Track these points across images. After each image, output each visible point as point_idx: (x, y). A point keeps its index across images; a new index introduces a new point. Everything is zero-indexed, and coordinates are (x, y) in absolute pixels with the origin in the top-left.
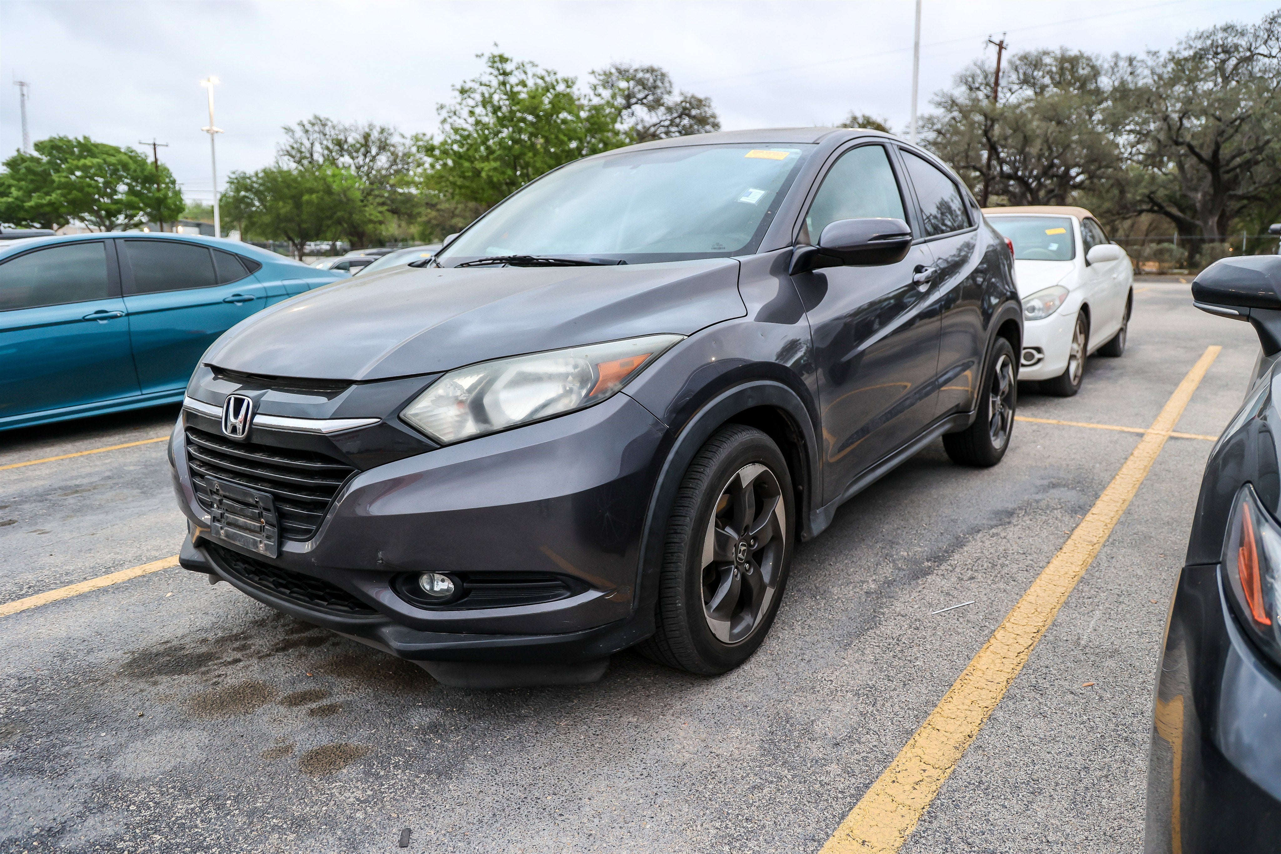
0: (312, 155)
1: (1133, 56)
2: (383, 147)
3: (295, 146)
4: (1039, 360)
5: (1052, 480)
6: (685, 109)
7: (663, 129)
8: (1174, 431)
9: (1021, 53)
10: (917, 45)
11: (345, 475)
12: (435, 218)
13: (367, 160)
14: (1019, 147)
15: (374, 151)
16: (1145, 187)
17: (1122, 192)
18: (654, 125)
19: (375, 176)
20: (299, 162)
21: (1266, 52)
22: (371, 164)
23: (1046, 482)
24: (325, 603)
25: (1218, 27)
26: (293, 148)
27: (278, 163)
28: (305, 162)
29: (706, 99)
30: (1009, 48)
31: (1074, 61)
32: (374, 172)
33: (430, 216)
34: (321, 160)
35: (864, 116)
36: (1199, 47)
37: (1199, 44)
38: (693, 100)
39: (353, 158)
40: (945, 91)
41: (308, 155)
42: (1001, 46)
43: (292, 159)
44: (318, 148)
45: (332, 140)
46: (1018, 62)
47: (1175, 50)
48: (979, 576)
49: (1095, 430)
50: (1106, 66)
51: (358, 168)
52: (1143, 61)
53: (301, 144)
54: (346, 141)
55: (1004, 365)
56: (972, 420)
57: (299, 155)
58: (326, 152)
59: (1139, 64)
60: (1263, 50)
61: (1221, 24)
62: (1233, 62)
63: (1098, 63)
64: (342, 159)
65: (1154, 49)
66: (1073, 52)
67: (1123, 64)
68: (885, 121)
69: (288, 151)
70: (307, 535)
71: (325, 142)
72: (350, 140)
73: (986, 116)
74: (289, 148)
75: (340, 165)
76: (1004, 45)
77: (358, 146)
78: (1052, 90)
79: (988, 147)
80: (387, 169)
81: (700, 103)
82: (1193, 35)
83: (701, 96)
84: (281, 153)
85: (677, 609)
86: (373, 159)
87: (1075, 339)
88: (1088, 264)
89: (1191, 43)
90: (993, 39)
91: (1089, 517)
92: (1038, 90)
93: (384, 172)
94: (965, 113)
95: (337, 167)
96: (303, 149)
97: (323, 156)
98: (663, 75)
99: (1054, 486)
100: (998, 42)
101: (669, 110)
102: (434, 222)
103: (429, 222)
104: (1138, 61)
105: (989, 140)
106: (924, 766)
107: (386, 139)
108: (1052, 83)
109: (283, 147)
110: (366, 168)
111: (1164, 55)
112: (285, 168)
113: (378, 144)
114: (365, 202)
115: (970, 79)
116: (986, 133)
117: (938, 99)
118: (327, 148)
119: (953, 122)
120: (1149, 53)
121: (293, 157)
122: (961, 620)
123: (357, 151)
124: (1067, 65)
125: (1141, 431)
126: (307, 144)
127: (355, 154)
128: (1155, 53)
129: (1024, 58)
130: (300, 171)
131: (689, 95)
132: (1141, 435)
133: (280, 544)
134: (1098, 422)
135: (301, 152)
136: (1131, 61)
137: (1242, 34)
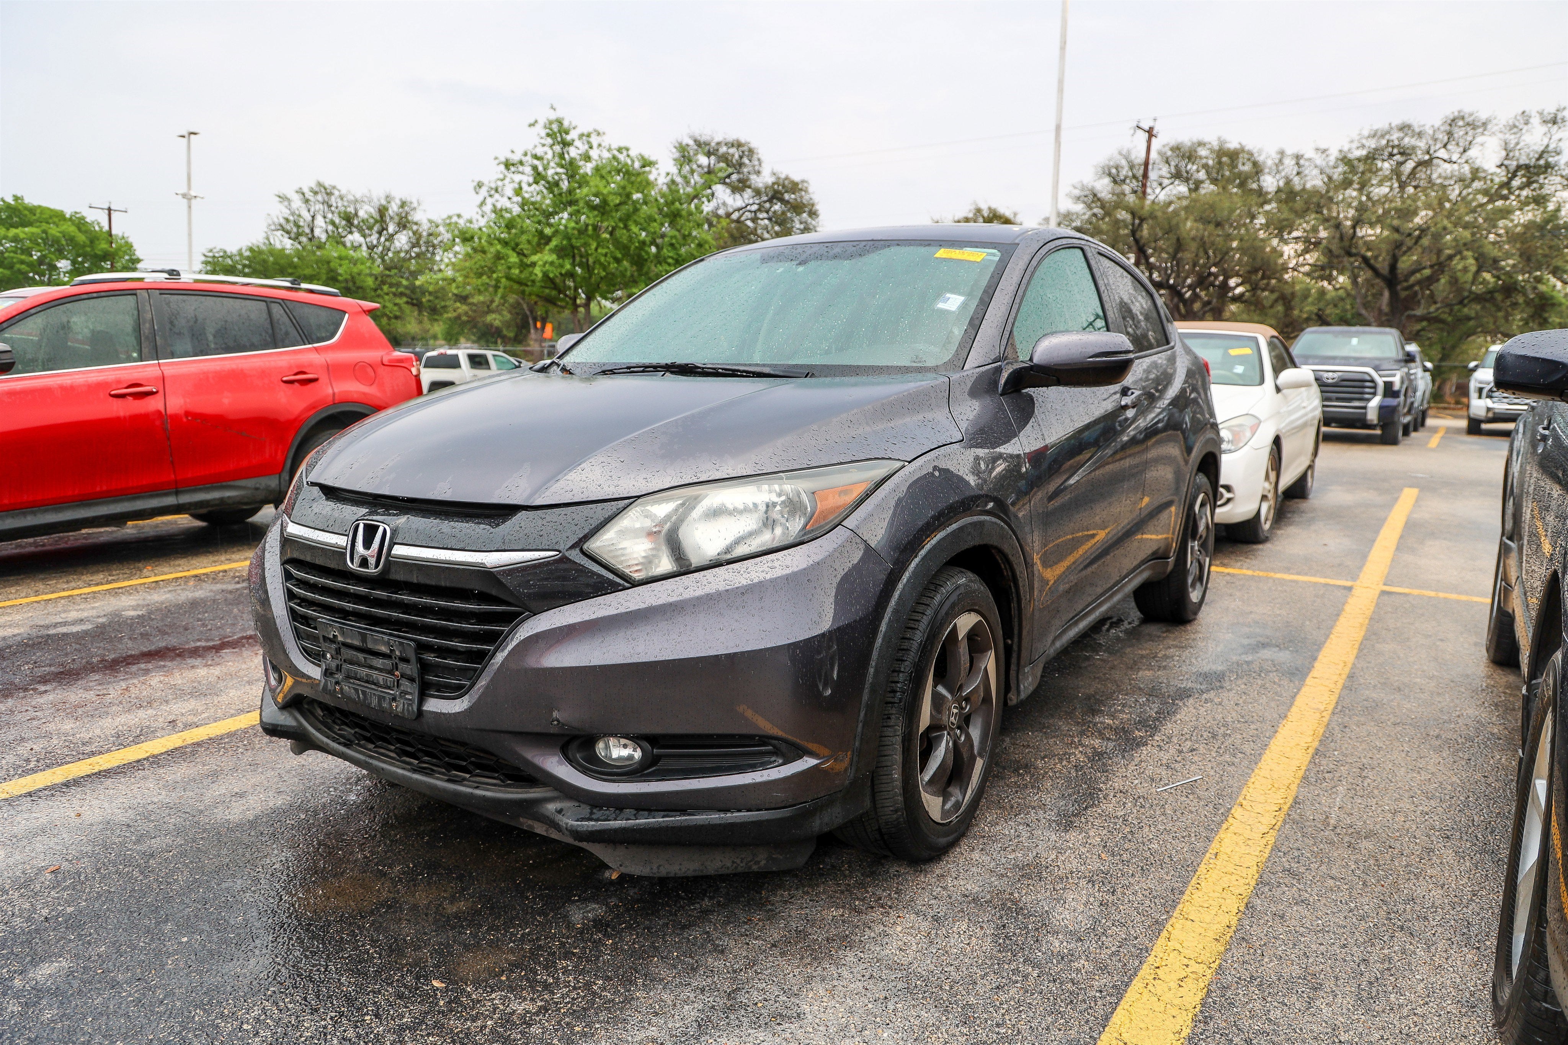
0: (312, 231)
1: (1301, 153)
2: (403, 224)
3: (291, 218)
4: (1229, 500)
5: (1261, 639)
6: (776, 192)
7: (748, 215)
8: (1385, 584)
9: (1173, 143)
10: (1058, 128)
11: (512, 619)
12: (466, 313)
13: (383, 239)
14: (1171, 250)
15: (391, 228)
16: (1313, 304)
17: (1289, 308)
18: (739, 210)
19: (392, 260)
20: (296, 239)
21: (1446, 157)
22: (387, 243)
23: (1252, 641)
24: (468, 776)
25: (1393, 125)
26: (287, 220)
27: (268, 239)
28: (304, 239)
29: (803, 181)
30: (1159, 136)
31: (1234, 156)
32: (390, 254)
33: (460, 311)
34: (324, 237)
35: (990, 208)
36: (1373, 146)
37: (1372, 144)
38: (786, 182)
39: (364, 236)
40: (1085, 182)
41: (307, 230)
42: (1151, 133)
43: (286, 236)
44: (320, 221)
45: (339, 213)
46: (1169, 153)
47: (1346, 149)
48: (1202, 749)
49: (1296, 582)
50: (1269, 162)
51: (371, 248)
52: (1310, 160)
53: (299, 216)
54: (356, 214)
55: (1203, 505)
56: (1170, 568)
57: (295, 230)
58: (330, 228)
59: (1307, 164)
60: (1442, 153)
61: (1397, 121)
62: (1410, 165)
63: (1261, 159)
64: (350, 237)
65: (1323, 146)
66: (1233, 145)
67: (1289, 162)
68: (1015, 214)
69: (281, 225)
70: (457, 691)
71: (330, 216)
72: (362, 214)
73: (1133, 214)
74: (282, 221)
75: (348, 244)
76: (1155, 132)
77: (372, 221)
78: (1208, 188)
79: (1135, 248)
80: (407, 252)
81: (795, 187)
82: (1366, 133)
83: (796, 178)
84: (273, 227)
85: (893, 780)
86: (391, 238)
87: (1267, 477)
88: (1278, 390)
89: (1364, 141)
90: (1142, 125)
91: (1309, 681)
92: (1192, 186)
93: (402, 255)
94: (1108, 209)
95: (344, 245)
96: (301, 224)
97: (327, 231)
98: (751, 151)
99: (1264, 645)
100: (1147, 128)
101: (758, 192)
102: (464, 318)
103: (458, 317)
104: (1307, 160)
105: (1137, 241)
106: (1186, 961)
107: (407, 213)
108: (1209, 178)
109: (276, 220)
110: (380, 248)
111: (1334, 154)
112: (278, 246)
113: (397, 219)
114: (379, 292)
115: (1114, 171)
116: (1133, 233)
117: (1077, 192)
118: (333, 223)
119: (1094, 220)
120: (1317, 149)
121: (288, 232)
122: (1191, 797)
123: (370, 228)
124: (1225, 159)
125: (1349, 584)
126: (307, 216)
127: (367, 231)
128: (1324, 151)
129: (1176, 149)
130: (298, 249)
131: (783, 176)
132: (1350, 589)
133: (421, 702)
134: (1298, 574)
135: (298, 227)
136: (1298, 157)
137: (1420, 135)
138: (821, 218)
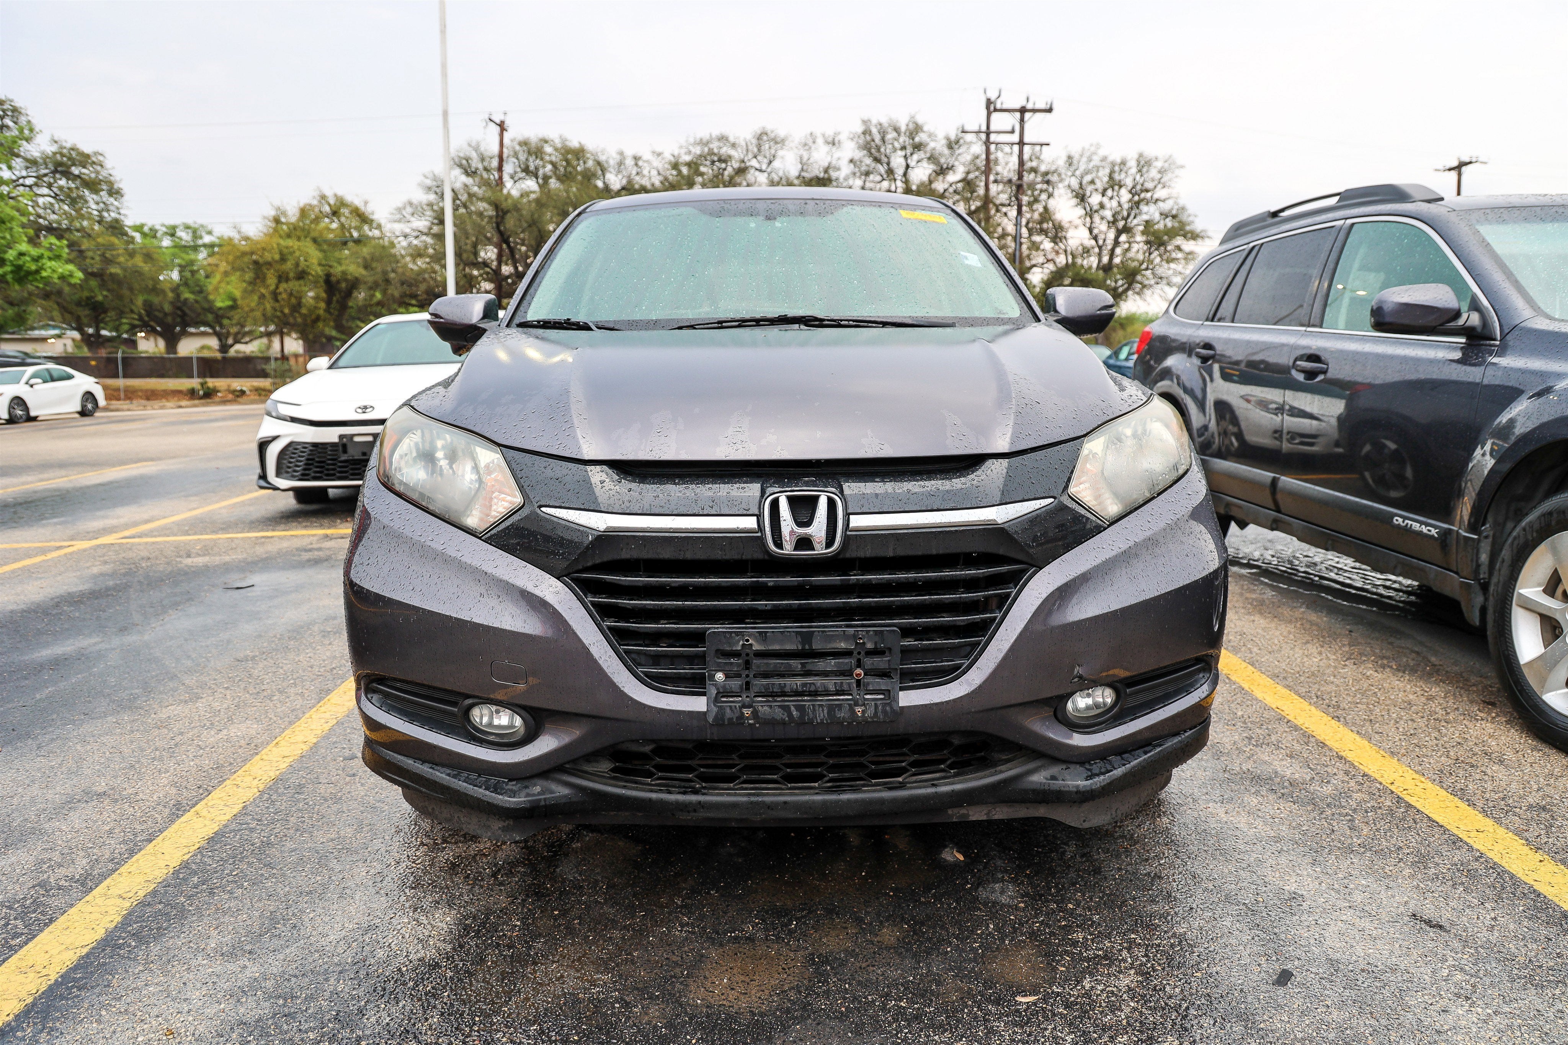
1: (639, 154)
6: (61, 164)
9: (520, 138)
21: (757, 166)
25: (714, 136)
29: (96, 153)
30: (509, 130)
31: (579, 153)
35: (336, 195)
36: (698, 152)
37: (698, 150)
38: (74, 154)
40: (436, 173)
42: (502, 126)
46: (518, 148)
47: (676, 154)
50: (612, 162)
52: (647, 161)
59: (645, 165)
60: (754, 163)
61: (716, 133)
62: (729, 170)
63: (602, 158)
65: (658, 149)
66: (574, 144)
67: (629, 162)
68: (366, 203)
73: (495, 206)
76: (505, 125)
78: (553, 183)
81: (84, 159)
82: (692, 140)
83: (87, 149)
89: (691, 148)
90: (493, 118)
92: (540, 181)
98: (15, 110)
100: (498, 122)
101: (32, 163)
104: (645, 161)
105: (501, 233)
108: (555, 173)
111: (668, 157)
115: (464, 162)
116: (497, 226)
117: (429, 182)
120: (654, 152)
124: (570, 156)
128: (659, 154)
129: (524, 143)
131: (68, 145)
136: (636, 159)
137: (734, 145)
138: (126, 198)
